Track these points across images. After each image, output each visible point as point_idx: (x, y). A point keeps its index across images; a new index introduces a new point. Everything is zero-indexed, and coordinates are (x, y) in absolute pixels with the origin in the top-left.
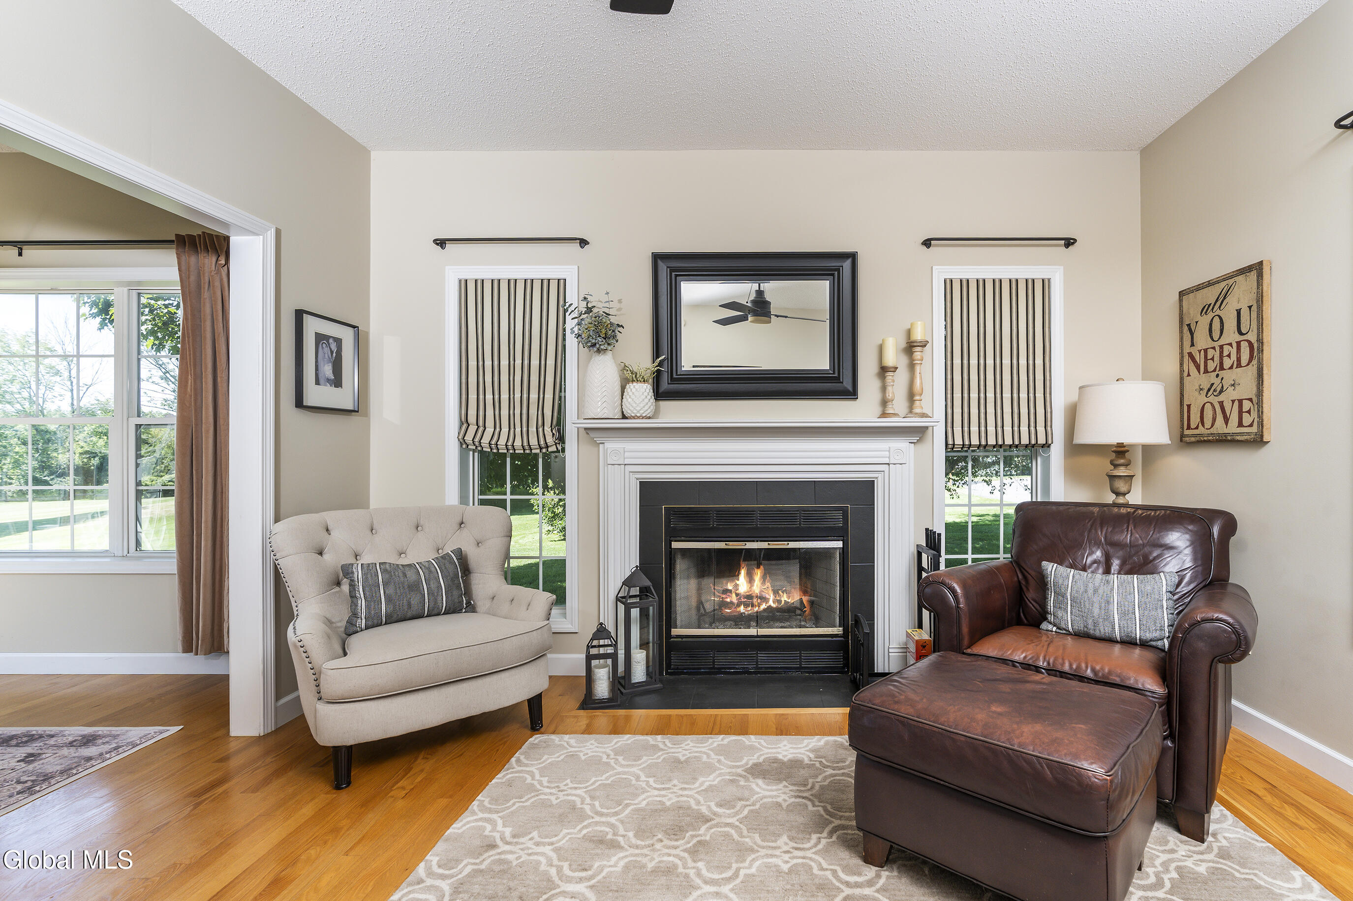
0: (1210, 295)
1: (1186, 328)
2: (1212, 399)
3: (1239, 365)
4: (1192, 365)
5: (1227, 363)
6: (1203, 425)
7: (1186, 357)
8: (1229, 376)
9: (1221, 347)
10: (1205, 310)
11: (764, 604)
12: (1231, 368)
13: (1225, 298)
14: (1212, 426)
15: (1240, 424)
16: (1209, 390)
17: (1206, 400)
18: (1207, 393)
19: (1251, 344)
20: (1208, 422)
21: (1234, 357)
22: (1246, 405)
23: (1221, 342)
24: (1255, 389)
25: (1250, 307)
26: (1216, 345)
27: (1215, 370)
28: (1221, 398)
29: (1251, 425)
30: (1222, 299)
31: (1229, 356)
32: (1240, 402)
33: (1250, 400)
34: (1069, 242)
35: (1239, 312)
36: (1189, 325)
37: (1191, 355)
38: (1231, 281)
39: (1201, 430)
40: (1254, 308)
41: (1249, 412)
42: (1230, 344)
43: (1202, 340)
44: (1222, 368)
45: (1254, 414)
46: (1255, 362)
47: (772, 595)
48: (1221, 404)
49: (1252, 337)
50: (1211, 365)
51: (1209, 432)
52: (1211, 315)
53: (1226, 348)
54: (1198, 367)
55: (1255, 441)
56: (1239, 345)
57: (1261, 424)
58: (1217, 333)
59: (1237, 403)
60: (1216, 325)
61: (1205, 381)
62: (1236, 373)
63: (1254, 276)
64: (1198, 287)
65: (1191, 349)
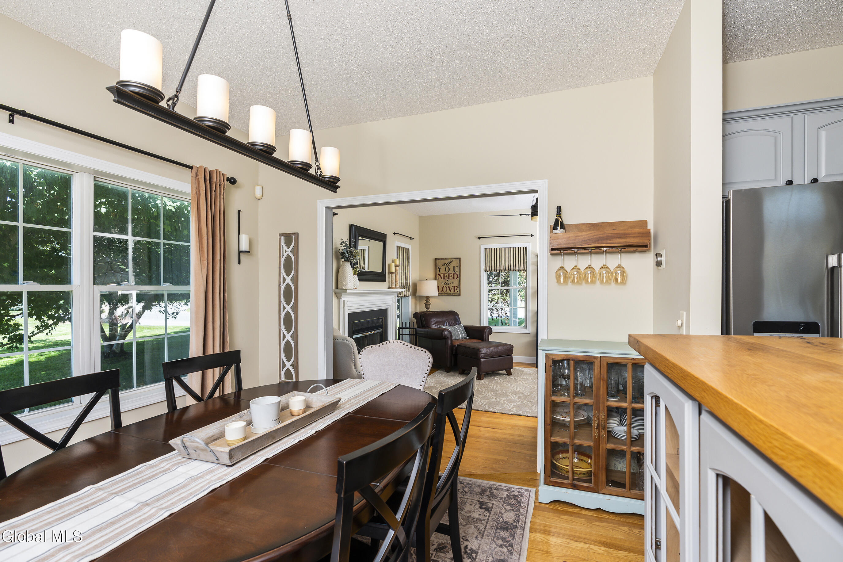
0: (446, 262)
1: (437, 268)
2: (446, 285)
3: (454, 279)
4: (439, 277)
5: (451, 278)
6: (443, 291)
7: (437, 275)
8: (451, 281)
9: (449, 274)
10: (444, 264)
15: (454, 292)
17: (444, 286)
18: (444, 284)
19: (457, 275)
20: (445, 290)
21: (453, 277)
22: (456, 288)
23: (449, 273)
24: (458, 285)
26: (448, 273)
28: (449, 285)
29: (457, 292)
30: (449, 263)
31: (451, 276)
34: (412, 239)
35: (454, 267)
36: (438, 267)
37: (439, 274)
38: (452, 260)
40: (458, 267)
42: (451, 274)
43: (443, 271)
44: (449, 279)
45: (458, 290)
46: (458, 279)
48: (449, 287)
49: (458, 273)
50: (446, 278)
51: (445, 293)
52: (446, 266)
54: (442, 278)
55: (458, 295)
56: (454, 274)
57: (460, 292)
58: (447, 271)
59: (453, 287)
60: (447, 269)
61: (444, 281)
62: (453, 280)
63: (458, 260)
64: (442, 259)
65: (439, 273)
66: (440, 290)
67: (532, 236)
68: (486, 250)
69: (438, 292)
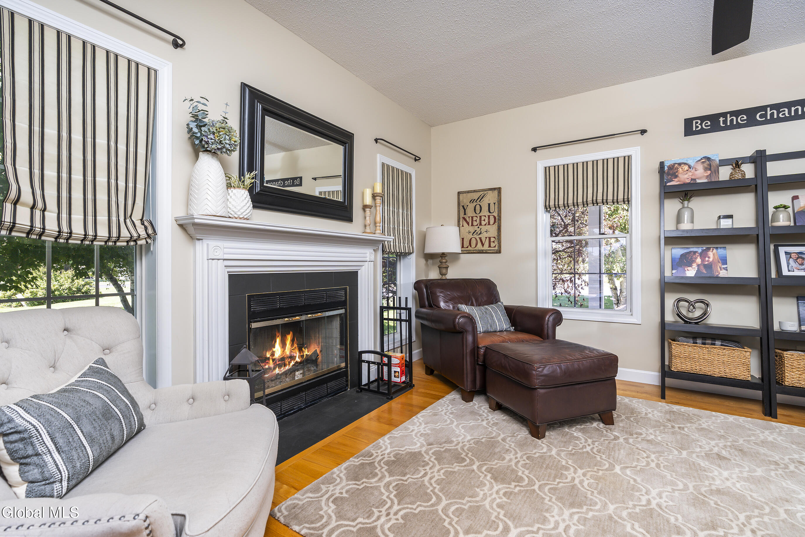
0: (475, 196)
1: (461, 207)
2: (475, 236)
3: (489, 224)
4: (464, 222)
5: (483, 223)
6: (471, 247)
7: (461, 219)
8: (484, 228)
9: (481, 217)
10: (472, 201)
11: (293, 361)
12: (485, 225)
13: (482, 198)
14: (476, 247)
15: (490, 246)
16: (474, 233)
17: (473, 236)
18: (473, 234)
19: (495, 217)
20: (473, 245)
21: (487, 221)
22: (492, 239)
23: (480, 215)
24: (496, 234)
25: (494, 203)
26: (478, 215)
27: (477, 225)
28: (480, 236)
29: (495, 247)
30: (481, 198)
31: (484, 220)
32: (490, 238)
33: (494, 237)
34: (417, 158)
35: (489, 205)
36: (463, 206)
37: (464, 218)
38: (486, 192)
39: (469, 248)
40: (497, 204)
41: (494, 242)
42: (485, 216)
43: (470, 212)
44: (481, 224)
45: (496, 243)
46: (496, 224)
47: (298, 353)
48: (480, 239)
49: (496, 214)
50: (475, 223)
51: (474, 249)
52: (475, 204)
53: (483, 218)
54: (468, 224)
55: (496, 253)
56: (489, 216)
57: (500, 246)
58: (478, 211)
59: (488, 239)
60: (478, 208)
61: (472, 229)
62: (488, 227)
63: (496, 192)
64: (469, 192)
65: (465, 216)
66: (466, 244)
67: (643, 132)
68: (547, 170)
69: (463, 247)
